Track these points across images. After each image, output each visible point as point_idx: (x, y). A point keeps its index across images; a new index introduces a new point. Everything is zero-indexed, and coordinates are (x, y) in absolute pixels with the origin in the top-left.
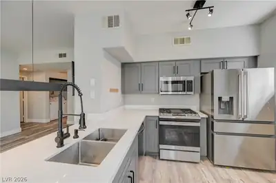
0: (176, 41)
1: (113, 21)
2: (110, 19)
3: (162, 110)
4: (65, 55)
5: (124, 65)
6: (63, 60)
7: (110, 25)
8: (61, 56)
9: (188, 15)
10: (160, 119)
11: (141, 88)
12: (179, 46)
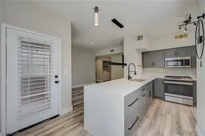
0: (176, 37)
1: (140, 38)
2: (139, 37)
3: (166, 76)
4: (113, 50)
5: (143, 53)
6: (112, 53)
7: (139, 40)
8: (111, 51)
9: (180, 28)
10: (165, 80)
11: (153, 65)
12: (179, 40)
